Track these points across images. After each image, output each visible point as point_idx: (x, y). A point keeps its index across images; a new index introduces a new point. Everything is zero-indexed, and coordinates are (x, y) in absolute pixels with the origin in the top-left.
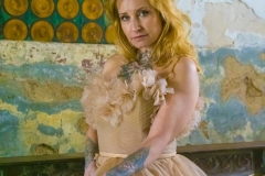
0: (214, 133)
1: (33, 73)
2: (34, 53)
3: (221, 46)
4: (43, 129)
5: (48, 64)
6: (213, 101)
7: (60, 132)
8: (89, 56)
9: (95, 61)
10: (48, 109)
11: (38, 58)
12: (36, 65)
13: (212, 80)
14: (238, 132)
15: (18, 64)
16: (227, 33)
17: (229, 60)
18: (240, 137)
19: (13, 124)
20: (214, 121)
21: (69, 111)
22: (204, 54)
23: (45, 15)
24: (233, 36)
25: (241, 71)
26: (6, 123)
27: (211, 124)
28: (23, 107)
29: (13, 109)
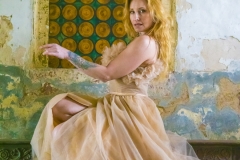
0: (211, 133)
2: (79, 76)
3: (216, 70)
6: (210, 110)
12: (80, 84)
13: (209, 95)
14: (232, 134)
15: (69, 83)
16: (221, 61)
17: (223, 80)
18: (234, 137)
20: (211, 124)
22: (202, 76)
23: (87, 53)
24: (227, 63)
25: (234, 88)
27: (208, 126)
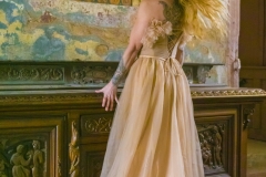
1: (73, 18)
4: (78, 50)
5: (80, 14)
7: (86, 53)
8: (101, 10)
9: (105, 13)
10: (80, 39)
11: (75, 10)
19: (63, 47)
21: (91, 41)
26: (59, 46)
28: (67, 37)
29: (63, 38)
